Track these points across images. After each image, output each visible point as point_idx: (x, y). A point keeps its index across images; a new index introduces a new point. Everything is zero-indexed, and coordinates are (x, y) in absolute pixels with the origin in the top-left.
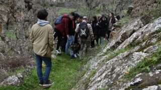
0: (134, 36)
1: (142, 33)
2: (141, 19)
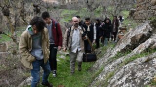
0: (150, 42)
2: (150, 24)
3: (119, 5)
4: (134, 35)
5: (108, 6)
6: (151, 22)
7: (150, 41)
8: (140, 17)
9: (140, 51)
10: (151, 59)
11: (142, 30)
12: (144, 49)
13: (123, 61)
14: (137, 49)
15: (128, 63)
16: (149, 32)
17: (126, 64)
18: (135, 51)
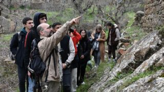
0: (155, 58)
2: (158, 34)
3: (121, 4)
4: (138, 50)
5: (105, 5)
6: (160, 33)
7: (154, 56)
8: (149, 24)
9: (143, 70)
12: (147, 67)
13: (123, 83)
15: (129, 84)
16: (158, 45)
17: (126, 87)
18: (137, 70)
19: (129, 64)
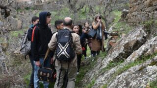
0: (143, 49)
1: (151, 45)
2: (143, 29)
3: (109, 4)
4: (127, 42)
6: (145, 27)
7: (143, 47)
8: (134, 20)
9: (134, 59)
10: (145, 67)
11: (135, 35)
12: (137, 57)
13: (116, 71)
14: (130, 57)
15: (122, 72)
16: (144, 37)
17: (119, 74)
18: (128, 59)
19: (119, 55)
